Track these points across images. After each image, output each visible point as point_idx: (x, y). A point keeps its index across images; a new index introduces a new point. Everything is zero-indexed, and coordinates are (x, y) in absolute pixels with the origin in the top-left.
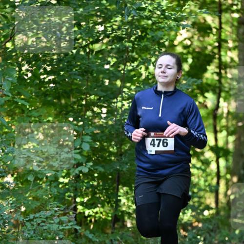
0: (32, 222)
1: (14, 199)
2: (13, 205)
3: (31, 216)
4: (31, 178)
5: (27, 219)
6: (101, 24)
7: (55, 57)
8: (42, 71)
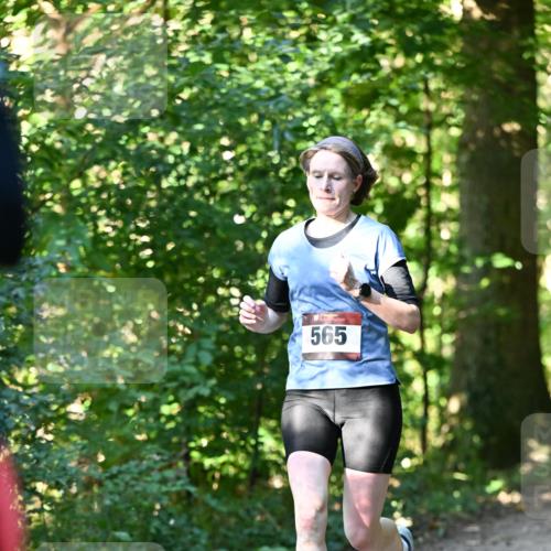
0: (116, 481)
1: (85, 442)
2: (84, 452)
3: (114, 469)
4: (113, 406)
5: (107, 475)
6: (230, 148)
7: (153, 204)
8: (132, 227)
